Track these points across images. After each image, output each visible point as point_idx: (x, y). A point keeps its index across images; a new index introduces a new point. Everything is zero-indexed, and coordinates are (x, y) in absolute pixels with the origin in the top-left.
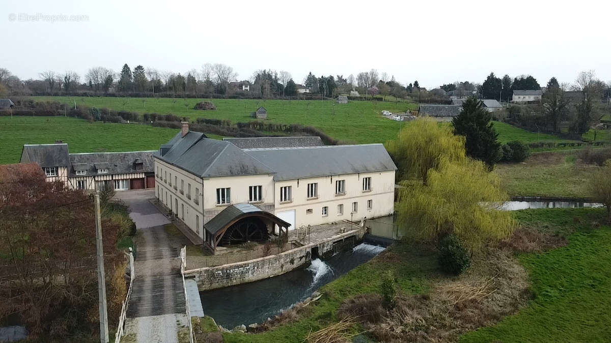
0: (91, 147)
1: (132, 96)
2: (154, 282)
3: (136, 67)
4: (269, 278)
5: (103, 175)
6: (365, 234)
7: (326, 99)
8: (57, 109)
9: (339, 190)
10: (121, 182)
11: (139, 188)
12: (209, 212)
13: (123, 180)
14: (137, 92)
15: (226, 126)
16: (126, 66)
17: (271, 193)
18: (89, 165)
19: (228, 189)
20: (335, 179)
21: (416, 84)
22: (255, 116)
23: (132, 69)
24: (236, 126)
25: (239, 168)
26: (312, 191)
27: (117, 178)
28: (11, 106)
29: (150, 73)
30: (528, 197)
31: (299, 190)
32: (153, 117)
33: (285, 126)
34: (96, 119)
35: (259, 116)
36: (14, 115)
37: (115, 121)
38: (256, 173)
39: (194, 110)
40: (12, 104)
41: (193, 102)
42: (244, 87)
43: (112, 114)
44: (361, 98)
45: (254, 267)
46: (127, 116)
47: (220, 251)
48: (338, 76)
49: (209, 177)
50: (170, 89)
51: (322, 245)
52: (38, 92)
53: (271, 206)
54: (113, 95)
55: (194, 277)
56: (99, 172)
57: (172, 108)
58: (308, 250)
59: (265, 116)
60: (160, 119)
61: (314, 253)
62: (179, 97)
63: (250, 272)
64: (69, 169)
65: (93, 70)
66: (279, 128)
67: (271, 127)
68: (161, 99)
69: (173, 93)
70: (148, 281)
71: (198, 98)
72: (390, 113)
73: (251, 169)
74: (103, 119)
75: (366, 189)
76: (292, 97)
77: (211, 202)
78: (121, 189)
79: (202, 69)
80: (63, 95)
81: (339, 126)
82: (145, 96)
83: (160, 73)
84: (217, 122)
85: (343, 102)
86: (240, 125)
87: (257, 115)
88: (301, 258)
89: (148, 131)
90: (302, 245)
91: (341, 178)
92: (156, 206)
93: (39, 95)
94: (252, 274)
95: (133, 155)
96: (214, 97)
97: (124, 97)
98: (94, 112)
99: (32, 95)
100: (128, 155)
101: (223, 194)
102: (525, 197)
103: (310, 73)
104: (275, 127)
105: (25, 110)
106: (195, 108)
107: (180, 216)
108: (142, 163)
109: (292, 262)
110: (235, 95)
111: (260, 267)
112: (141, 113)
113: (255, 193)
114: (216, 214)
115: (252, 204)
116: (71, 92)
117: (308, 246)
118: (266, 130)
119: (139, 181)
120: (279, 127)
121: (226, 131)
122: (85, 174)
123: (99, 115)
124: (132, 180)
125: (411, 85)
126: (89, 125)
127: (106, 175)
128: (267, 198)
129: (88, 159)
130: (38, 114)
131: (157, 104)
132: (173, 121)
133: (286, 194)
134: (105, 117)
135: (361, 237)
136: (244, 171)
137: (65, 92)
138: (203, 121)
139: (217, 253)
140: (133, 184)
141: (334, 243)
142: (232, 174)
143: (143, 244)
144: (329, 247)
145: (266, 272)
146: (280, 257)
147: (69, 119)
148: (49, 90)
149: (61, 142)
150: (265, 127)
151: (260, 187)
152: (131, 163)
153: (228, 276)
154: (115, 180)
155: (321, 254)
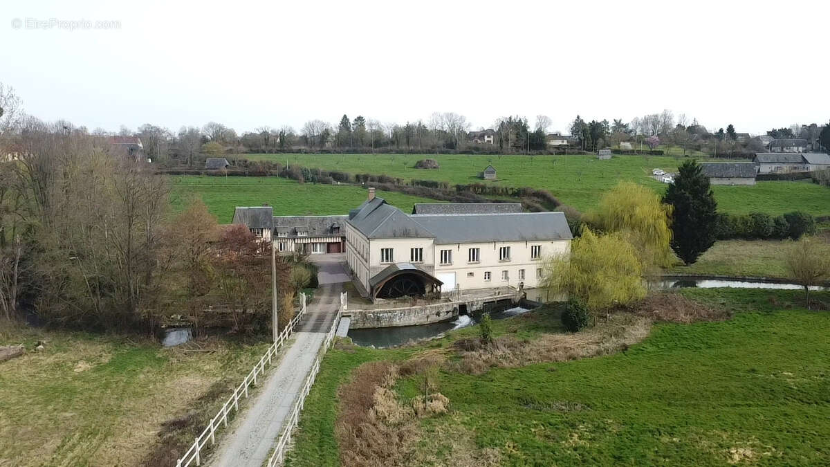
0: (299, 209)
1: (348, 152)
2: (319, 316)
3: (356, 118)
4: (415, 325)
5: (303, 238)
6: (522, 299)
7: (584, 154)
8: (269, 169)
9: (504, 257)
10: (318, 245)
11: (335, 252)
12: (374, 268)
13: (320, 243)
14: (355, 148)
15: (443, 189)
16: (345, 116)
17: (431, 255)
18: (290, 228)
19: (392, 250)
20: (499, 245)
21: (731, 128)
22: (482, 177)
23: (352, 121)
24: (455, 189)
25: (402, 232)
26: (474, 255)
27: (315, 241)
28: (227, 166)
29: (371, 125)
30: (750, 278)
31: (460, 254)
32: (366, 178)
33: (512, 189)
34: (307, 180)
35: (487, 176)
36: (229, 175)
37: (325, 182)
38: (417, 236)
39: (412, 169)
40: (227, 163)
41: (415, 158)
42: (486, 137)
43: (324, 174)
44: (633, 151)
45: (401, 313)
46: (338, 177)
47: (378, 301)
48: (615, 120)
49: (375, 238)
50: (393, 143)
51: (470, 304)
52: (253, 149)
53: (430, 267)
54: (328, 152)
55: (350, 316)
56: (299, 235)
57: (389, 166)
58: (455, 306)
59: (494, 176)
60: (372, 180)
61: (463, 310)
62: (401, 152)
63: (398, 318)
64: (273, 230)
65: (309, 123)
66: (505, 192)
67: (494, 191)
68: (380, 156)
69: (395, 147)
70: (315, 316)
71: (424, 153)
72: (662, 173)
73: (413, 232)
74: (313, 180)
75: (535, 257)
76: (538, 152)
77: (376, 260)
78: (319, 252)
79: (429, 119)
80: (277, 152)
81: (582, 189)
82: (363, 152)
83: (383, 124)
84: (434, 185)
85: (605, 157)
86: (459, 188)
87: (485, 175)
88: (448, 312)
89: (358, 194)
90: (450, 301)
91: (506, 245)
92: (344, 268)
93: (252, 152)
94: (400, 319)
95: (331, 218)
96: (442, 153)
97: (340, 153)
98: (304, 173)
99: (246, 153)
100: (326, 219)
101: (387, 254)
102: (747, 277)
103: (578, 117)
104: (501, 191)
105: (239, 170)
106: (415, 167)
107: (358, 275)
108: (339, 228)
109: (438, 314)
110: (468, 150)
111: (406, 314)
112: (352, 173)
113: (417, 254)
114: (380, 271)
115: (413, 264)
116: (285, 148)
117: (456, 303)
118: (489, 194)
119: (336, 245)
120: (505, 190)
121: (441, 194)
122: (286, 236)
123: (310, 175)
124: (329, 244)
125: (721, 131)
126: (299, 187)
127: (305, 238)
128: (428, 259)
129: (290, 222)
130: (251, 175)
131: (374, 162)
132: (385, 182)
133: (446, 257)
134: (316, 178)
135: (517, 301)
136: (406, 235)
137: (279, 149)
138: (418, 183)
139: (375, 303)
140: (329, 248)
141: (484, 303)
142: (395, 236)
143: (320, 294)
144: (479, 306)
145: (412, 320)
146: (426, 308)
147: (280, 179)
148: (263, 147)
149: (267, 205)
150: (488, 190)
151: (421, 249)
152: (328, 227)
153: (379, 319)
154: (313, 243)
155: (469, 312)
